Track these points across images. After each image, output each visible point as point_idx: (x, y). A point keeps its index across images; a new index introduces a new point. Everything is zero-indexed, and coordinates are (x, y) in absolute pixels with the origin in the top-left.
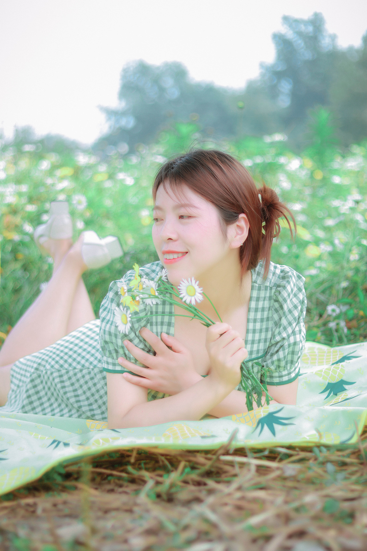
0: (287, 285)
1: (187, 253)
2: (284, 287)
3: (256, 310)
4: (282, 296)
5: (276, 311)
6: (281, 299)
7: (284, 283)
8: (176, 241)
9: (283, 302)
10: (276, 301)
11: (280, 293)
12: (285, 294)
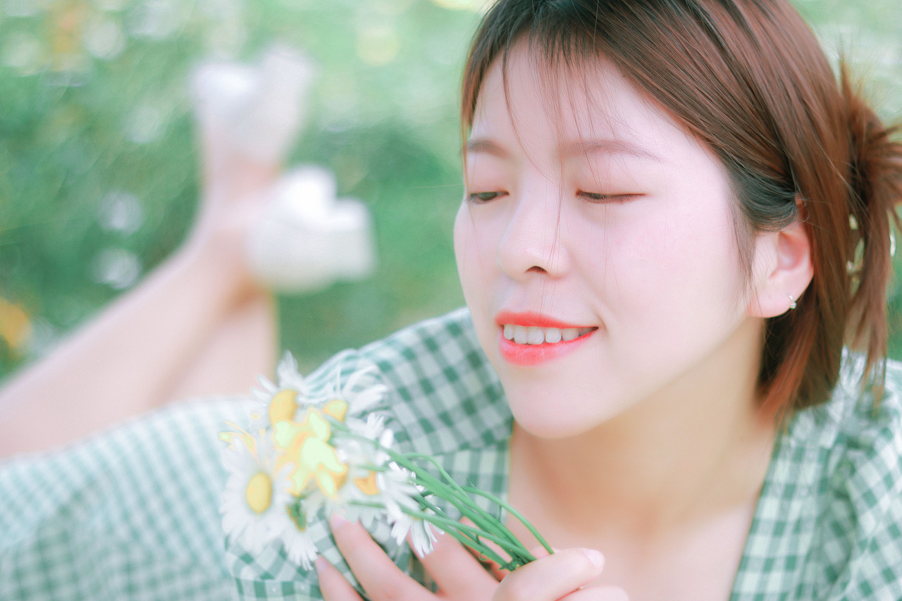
0: (880, 443)
1: (595, 329)
2: (870, 451)
3: (779, 529)
4: (861, 484)
5: (839, 530)
6: (855, 494)
7: (872, 433)
8: (557, 278)
9: (860, 505)
10: (843, 495)
11: (853, 471)
12: (870, 475)
